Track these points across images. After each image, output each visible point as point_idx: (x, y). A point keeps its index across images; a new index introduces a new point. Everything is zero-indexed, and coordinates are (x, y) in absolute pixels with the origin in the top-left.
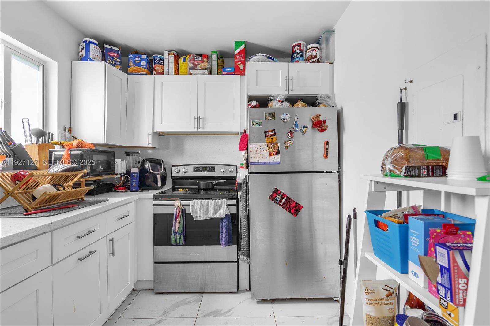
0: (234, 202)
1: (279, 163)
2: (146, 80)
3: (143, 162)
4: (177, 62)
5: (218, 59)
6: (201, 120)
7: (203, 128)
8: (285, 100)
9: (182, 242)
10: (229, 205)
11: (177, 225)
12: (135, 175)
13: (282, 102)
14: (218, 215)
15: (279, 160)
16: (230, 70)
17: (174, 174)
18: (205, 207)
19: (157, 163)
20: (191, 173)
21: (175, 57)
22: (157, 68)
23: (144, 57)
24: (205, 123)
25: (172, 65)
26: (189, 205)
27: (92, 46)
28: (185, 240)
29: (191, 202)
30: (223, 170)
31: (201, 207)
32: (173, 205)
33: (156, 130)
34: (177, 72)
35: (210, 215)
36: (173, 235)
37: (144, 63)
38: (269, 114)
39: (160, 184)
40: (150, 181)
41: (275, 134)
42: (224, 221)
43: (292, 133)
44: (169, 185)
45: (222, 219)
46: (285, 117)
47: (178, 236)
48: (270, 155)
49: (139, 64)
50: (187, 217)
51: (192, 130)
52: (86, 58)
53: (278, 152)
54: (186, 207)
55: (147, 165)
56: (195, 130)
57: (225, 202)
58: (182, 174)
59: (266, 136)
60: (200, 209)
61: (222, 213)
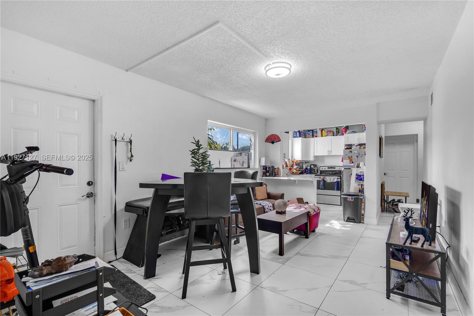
0: (340, 177)
1: (353, 166)
2: (312, 140)
3: (311, 165)
4: (322, 132)
5: (336, 129)
6: (330, 152)
7: (331, 154)
8: (359, 145)
9: (323, 188)
10: (338, 178)
11: (322, 183)
12: (309, 169)
13: (357, 146)
14: (334, 181)
15: (353, 165)
16: (340, 134)
17: (321, 170)
18: (330, 178)
19: (315, 166)
20: (327, 169)
21: (321, 130)
22: (315, 135)
23: (311, 132)
24: (331, 152)
25: (320, 133)
26: (325, 178)
27: (297, 133)
28: (324, 188)
29: (326, 177)
30: (338, 168)
31: (329, 178)
32: (321, 178)
33: (315, 155)
34: (322, 136)
35: (332, 181)
36: (320, 186)
37: (311, 134)
38: (350, 151)
39: (316, 172)
40: (313, 171)
41: (352, 157)
42: (336, 183)
43: (357, 157)
44: (319, 173)
45: (335, 182)
46: (355, 152)
47: (322, 186)
48: (350, 163)
49: (310, 134)
50: (324, 181)
51: (327, 155)
52: (296, 137)
53: (353, 163)
54: (324, 179)
55: (312, 166)
56: (328, 155)
57: (337, 177)
58: (323, 170)
59: (349, 158)
60: (329, 179)
61: (335, 180)
